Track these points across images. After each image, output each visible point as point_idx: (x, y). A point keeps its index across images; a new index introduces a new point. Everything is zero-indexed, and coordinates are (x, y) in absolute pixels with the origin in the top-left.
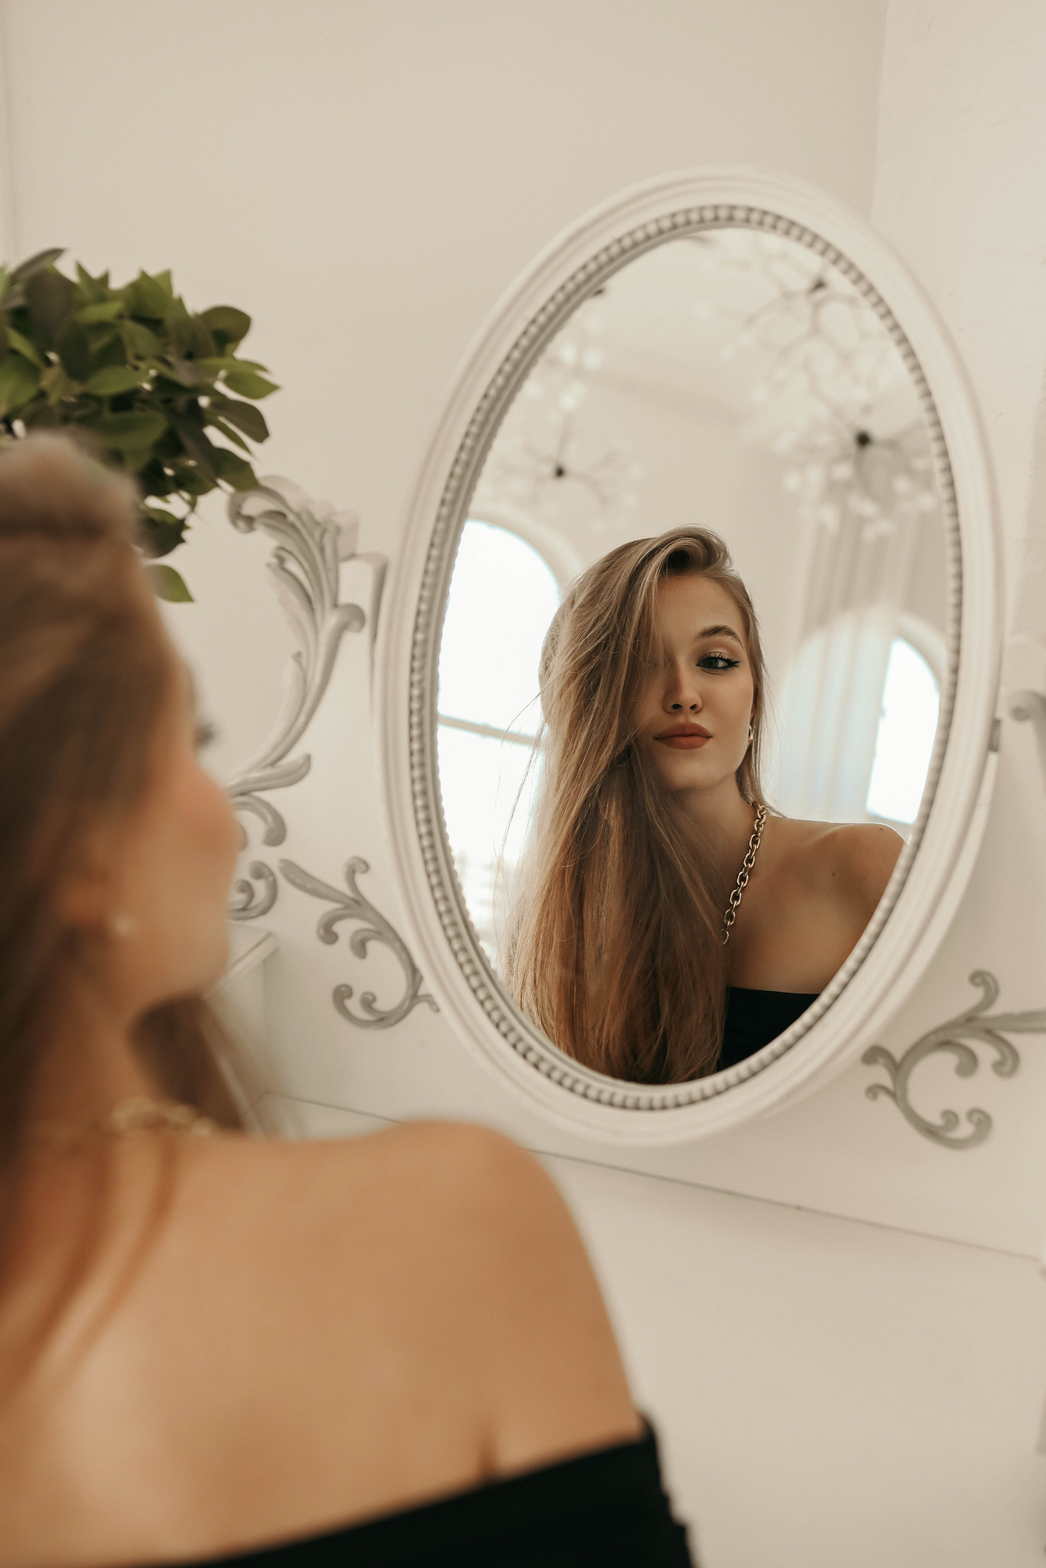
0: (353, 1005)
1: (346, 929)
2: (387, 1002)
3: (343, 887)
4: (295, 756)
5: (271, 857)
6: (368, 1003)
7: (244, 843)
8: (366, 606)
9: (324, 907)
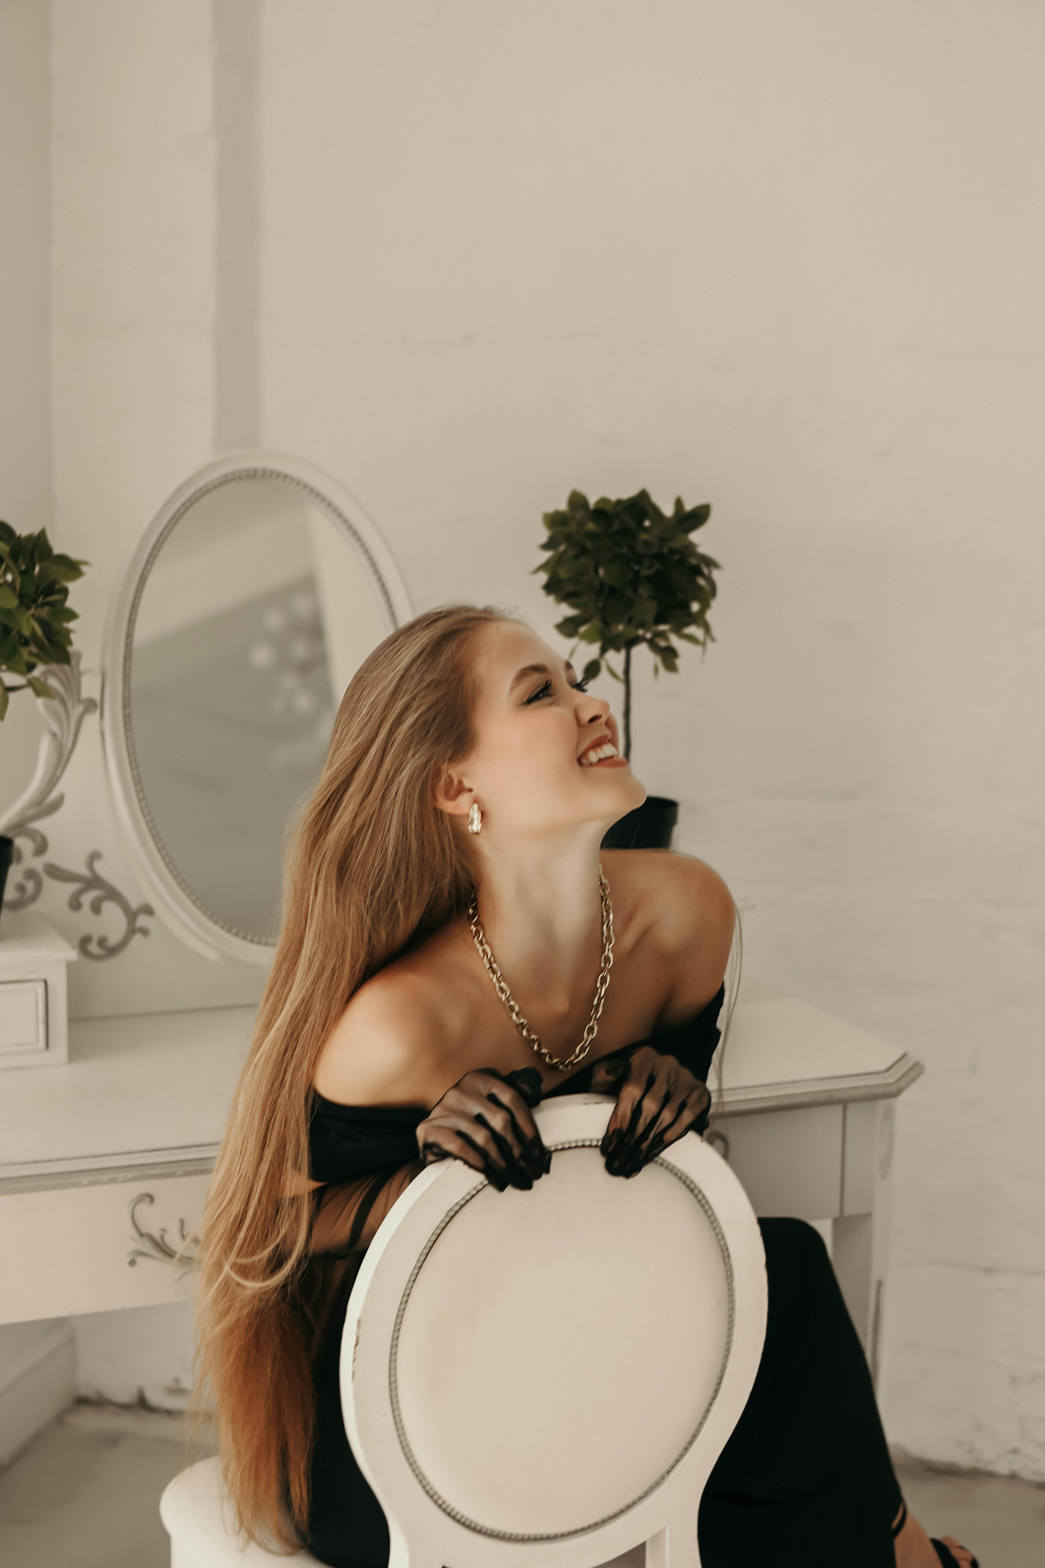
0: (93, 948)
1: (87, 898)
2: (114, 939)
3: (84, 871)
4: (53, 796)
5: (37, 864)
6: (102, 942)
7: (20, 859)
8: (97, 697)
9: (71, 888)
